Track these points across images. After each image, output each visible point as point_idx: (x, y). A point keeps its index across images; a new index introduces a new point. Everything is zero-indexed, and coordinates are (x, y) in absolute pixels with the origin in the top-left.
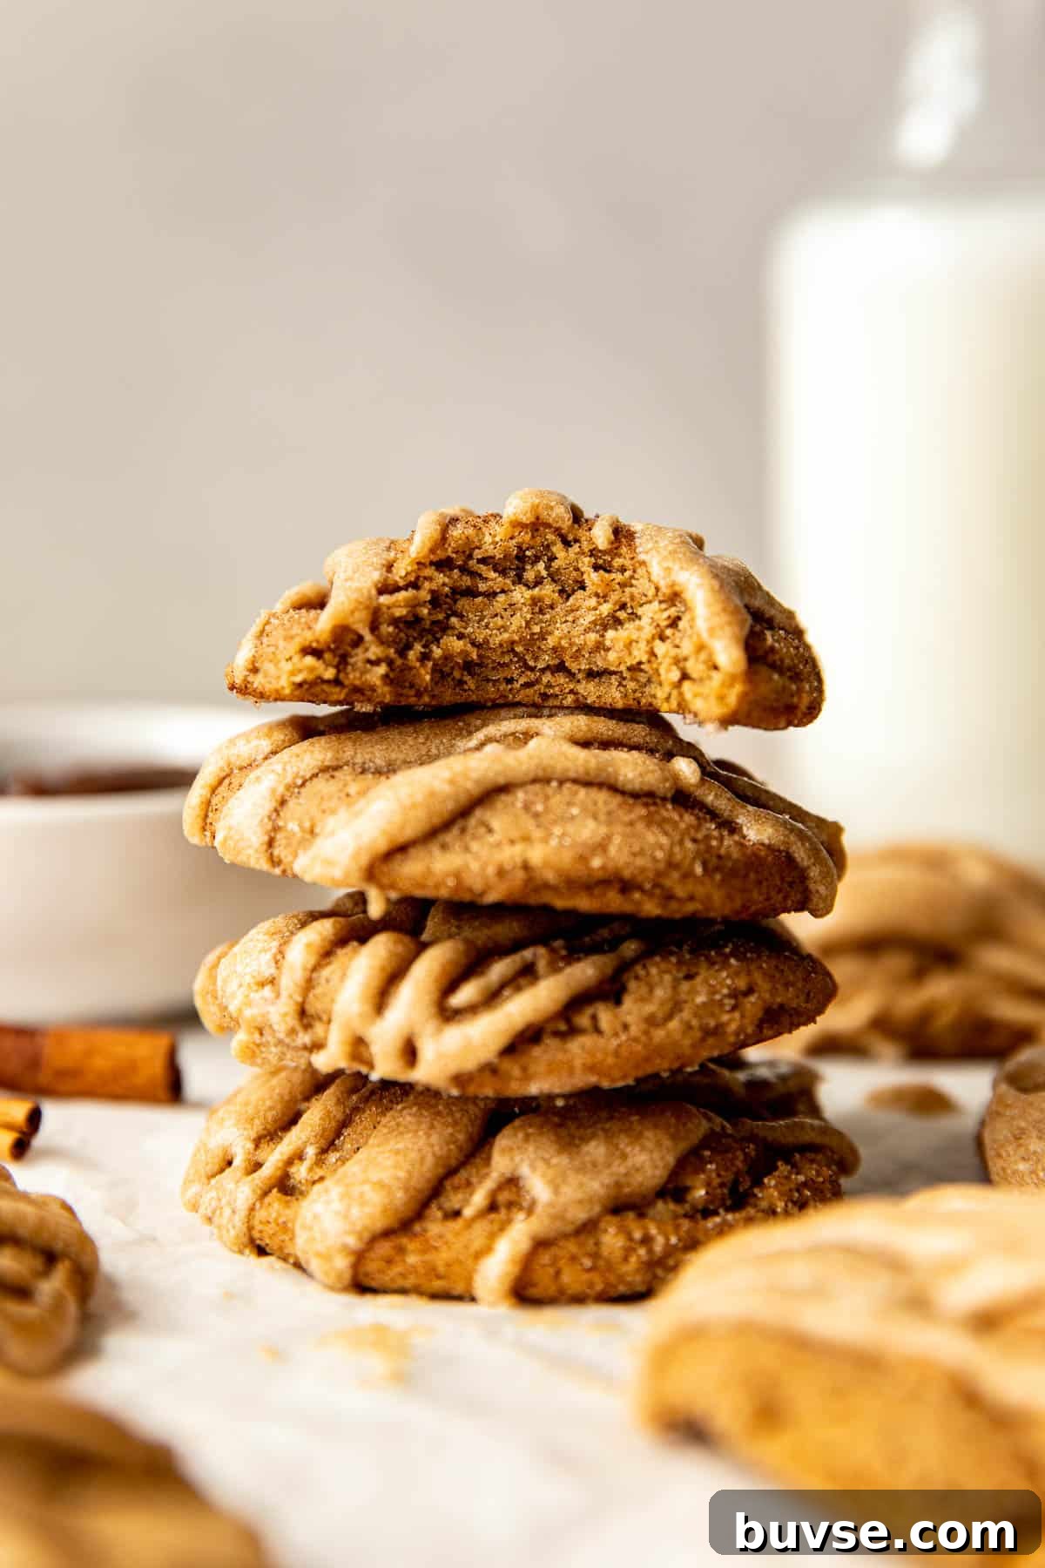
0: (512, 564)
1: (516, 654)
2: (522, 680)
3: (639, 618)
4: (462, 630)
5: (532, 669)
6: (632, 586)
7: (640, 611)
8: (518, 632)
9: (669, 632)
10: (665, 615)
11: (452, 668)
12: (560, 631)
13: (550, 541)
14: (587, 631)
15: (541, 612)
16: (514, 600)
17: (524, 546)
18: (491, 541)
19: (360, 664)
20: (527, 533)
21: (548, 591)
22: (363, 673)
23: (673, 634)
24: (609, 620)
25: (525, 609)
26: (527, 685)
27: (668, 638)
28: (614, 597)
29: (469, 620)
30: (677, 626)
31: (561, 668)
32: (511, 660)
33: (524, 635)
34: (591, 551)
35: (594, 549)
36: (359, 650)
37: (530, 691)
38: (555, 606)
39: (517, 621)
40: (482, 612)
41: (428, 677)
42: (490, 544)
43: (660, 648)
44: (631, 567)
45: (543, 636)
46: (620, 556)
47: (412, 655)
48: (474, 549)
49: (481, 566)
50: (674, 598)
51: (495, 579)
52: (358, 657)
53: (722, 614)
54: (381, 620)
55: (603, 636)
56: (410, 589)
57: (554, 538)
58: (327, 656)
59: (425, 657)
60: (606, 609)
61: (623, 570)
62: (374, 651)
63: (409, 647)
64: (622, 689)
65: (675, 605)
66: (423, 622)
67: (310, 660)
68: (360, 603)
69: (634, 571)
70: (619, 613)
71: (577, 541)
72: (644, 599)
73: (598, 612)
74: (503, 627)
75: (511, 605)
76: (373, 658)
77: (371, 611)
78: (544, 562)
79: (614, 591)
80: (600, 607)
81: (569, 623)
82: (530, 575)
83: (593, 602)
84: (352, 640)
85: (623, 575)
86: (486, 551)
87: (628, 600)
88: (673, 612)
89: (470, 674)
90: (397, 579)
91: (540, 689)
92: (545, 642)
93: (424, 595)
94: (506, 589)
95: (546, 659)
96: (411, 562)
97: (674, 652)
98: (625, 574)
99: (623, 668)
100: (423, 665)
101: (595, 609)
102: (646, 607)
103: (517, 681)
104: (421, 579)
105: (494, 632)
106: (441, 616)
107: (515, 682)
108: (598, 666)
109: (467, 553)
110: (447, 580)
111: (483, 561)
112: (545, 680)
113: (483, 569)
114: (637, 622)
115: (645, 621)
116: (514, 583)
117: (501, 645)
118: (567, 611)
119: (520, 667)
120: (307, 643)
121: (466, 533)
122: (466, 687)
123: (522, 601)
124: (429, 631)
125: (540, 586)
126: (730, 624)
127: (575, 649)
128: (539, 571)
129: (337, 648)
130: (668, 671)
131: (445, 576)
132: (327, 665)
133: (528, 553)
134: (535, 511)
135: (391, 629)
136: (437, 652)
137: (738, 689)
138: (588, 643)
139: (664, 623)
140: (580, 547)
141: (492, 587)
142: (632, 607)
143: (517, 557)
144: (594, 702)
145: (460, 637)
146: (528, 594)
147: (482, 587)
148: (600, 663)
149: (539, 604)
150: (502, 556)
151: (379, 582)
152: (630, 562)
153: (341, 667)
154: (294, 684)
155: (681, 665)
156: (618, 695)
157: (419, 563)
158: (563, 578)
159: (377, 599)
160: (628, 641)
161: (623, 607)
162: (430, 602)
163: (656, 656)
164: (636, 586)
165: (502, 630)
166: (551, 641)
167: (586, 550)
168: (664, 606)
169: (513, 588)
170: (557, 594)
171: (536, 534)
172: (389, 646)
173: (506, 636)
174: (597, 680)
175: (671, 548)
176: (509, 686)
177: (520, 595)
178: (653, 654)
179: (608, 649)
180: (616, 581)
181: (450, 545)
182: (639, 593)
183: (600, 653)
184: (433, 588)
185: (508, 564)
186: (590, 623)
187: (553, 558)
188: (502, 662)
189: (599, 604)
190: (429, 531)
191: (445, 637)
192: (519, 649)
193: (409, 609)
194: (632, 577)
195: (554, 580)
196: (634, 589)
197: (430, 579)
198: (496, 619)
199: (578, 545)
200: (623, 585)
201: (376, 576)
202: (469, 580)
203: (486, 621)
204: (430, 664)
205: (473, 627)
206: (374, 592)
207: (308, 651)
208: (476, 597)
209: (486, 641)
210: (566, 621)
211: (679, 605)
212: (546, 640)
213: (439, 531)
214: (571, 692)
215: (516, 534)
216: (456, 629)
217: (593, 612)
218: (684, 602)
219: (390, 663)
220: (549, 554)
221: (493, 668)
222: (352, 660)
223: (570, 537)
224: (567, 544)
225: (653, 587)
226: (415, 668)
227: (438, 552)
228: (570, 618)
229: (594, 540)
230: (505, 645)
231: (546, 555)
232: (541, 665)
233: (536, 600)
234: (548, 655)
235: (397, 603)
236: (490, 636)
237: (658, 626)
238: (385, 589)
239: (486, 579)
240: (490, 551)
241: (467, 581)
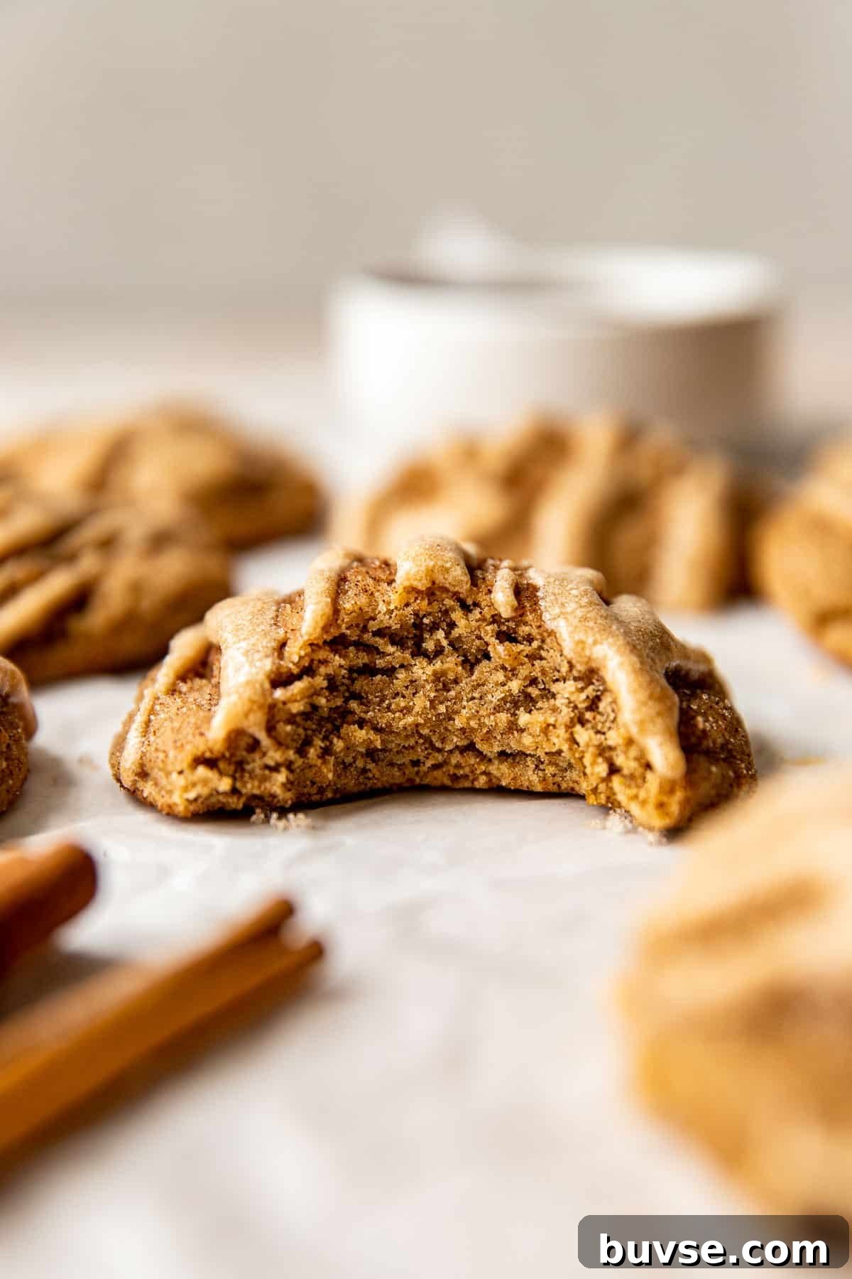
0: (409, 633)
1: (421, 736)
2: (429, 763)
3: (554, 696)
4: (362, 715)
5: (439, 750)
6: (541, 658)
7: (555, 688)
8: (422, 713)
9: (588, 715)
10: (583, 696)
11: (355, 759)
12: (467, 710)
13: (448, 606)
14: (497, 709)
15: (446, 688)
16: (415, 676)
17: (421, 614)
18: (385, 610)
19: (258, 771)
20: (423, 599)
21: (450, 663)
22: (264, 779)
23: (594, 718)
24: (519, 696)
25: (428, 687)
26: (436, 767)
27: (588, 721)
28: (524, 671)
29: (369, 702)
30: (597, 707)
31: (470, 747)
32: (417, 742)
33: (429, 716)
34: (493, 616)
35: (496, 615)
36: (257, 756)
37: (438, 773)
38: (459, 681)
39: (420, 703)
40: (381, 691)
41: (330, 776)
42: (385, 614)
43: (583, 735)
44: (538, 637)
45: (449, 717)
46: (526, 624)
47: (312, 753)
48: (368, 620)
49: (377, 639)
50: (590, 675)
51: (394, 653)
52: (256, 764)
53: (650, 703)
54: (277, 718)
55: (514, 715)
56: (305, 677)
57: (453, 603)
58: (222, 765)
59: (327, 751)
60: (515, 686)
61: (530, 639)
62: (274, 756)
63: (307, 742)
64: (541, 774)
65: (593, 684)
66: (320, 710)
67: (202, 771)
68: (253, 702)
69: (543, 641)
70: (530, 690)
71: (476, 605)
72: (557, 675)
73: (506, 688)
74: (405, 708)
75: (412, 682)
76: (272, 763)
77: (266, 710)
78: (443, 629)
79: (522, 664)
80: (509, 684)
81: (476, 701)
82: (429, 645)
83: (500, 676)
84: (248, 744)
85: (530, 645)
86: (382, 621)
87: (539, 674)
88: (590, 691)
89: (374, 761)
90: (291, 666)
91: (449, 771)
92: (451, 722)
93: (320, 682)
94: (405, 664)
95: (456, 740)
96: (304, 644)
97: (597, 739)
98: (533, 644)
99: (540, 753)
100: (325, 762)
101: (503, 684)
102: (561, 684)
103: (424, 763)
104: (315, 662)
105: (397, 714)
106: (339, 702)
107: (422, 765)
108: (511, 748)
109: (361, 625)
110: (343, 662)
111: (380, 633)
112: (454, 761)
113: (379, 642)
114: (552, 701)
115: (560, 702)
116: (413, 655)
117: (405, 728)
118: (473, 686)
119: (426, 749)
120: (199, 753)
121: (358, 603)
122: (370, 775)
123: (424, 677)
124: (329, 719)
125: (441, 657)
126: (659, 714)
127: (485, 731)
128: (438, 640)
129: (232, 755)
130: (594, 763)
131: (340, 657)
132: (221, 774)
133: (426, 621)
134: (431, 576)
135: (289, 728)
136: (339, 745)
137: (679, 795)
138: (500, 724)
139: (582, 706)
140: (481, 613)
141: (391, 663)
142: (544, 683)
143: (414, 625)
144: (510, 783)
145: (361, 723)
146: (430, 670)
147: (380, 663)
148: (513, 745)
149: (442, 679)
150: (398, 626)
151: (272, 671)
152: (537, 631)
153: (238, 775)
154: (188, 800)
155: (607, 754)
156: (535, 778)
157: (311, 645)
158: (465, 647)
159: (272, 694)
160: (544, 725)
161: (534, 682)
162: (327, 688)
163: (578, 744)
164: (545, 659)
165: (405, 711)
166: (459, 722)
167: (488, 616)
168: (580, 685)
169: (413, 662)
170: (460, 668)
171: (432, 599)
172: (288, 747)
173: (410, 719)
174: (510, 760)
175: (579, 613)
176: (416, 769)
177: (422, 670)
178: (573, 741)
179: (522, 731)
180: (525, 654)
181: (343, 620)
182: (550, 668)
183: (513, 733)
184: (329, 672)
185: (406, 633)
186: (498, 700)
187: (452, 625)
188: (407, 745)
189: (509, 679)
190: (320, 607)
191: (345, 726)
192: (425, 731)
193: (306, 700)
194: (540, 648)
195: (455, 649)
196: (544, 662)
197: (324, 662)
198: (398, 699)
199: (478, 610)
200: (534, 657)
201: (268, 665)
202: (366, 657)
203: (387, 702)
204: (332, 759)
205: (373, 710)
206: (267, 685)
207: (199, 761)
208: (375, 676)
209: (389, 725)
210: (473, 698)
211: (597, 683)
212: (454, 720)
213: (330, 604)
214: (484, 773)
215: (412, 600)
216: (356, 714)
217: (501, 689)
218: (602, 680)
219: (289, 766)
220: (448, 620)
221: (398, 752)
222: (248, 767)
223: (470, 602)
224: (466, 608)
225: (565, 662)
226: (316, 766)
227: (332, 630)
228: (476, 695)
229: (496, 606)
230: (409, 728)
231: (444, 620)
232: (448, 748)
233: (439, 676)
234: (457, 736)
235: (293, 696)
236: (393, 719)
237: (576, 707)
238: (280, 680)
239: (383, 653)
240: (385, 622)
241: (363, 659)
